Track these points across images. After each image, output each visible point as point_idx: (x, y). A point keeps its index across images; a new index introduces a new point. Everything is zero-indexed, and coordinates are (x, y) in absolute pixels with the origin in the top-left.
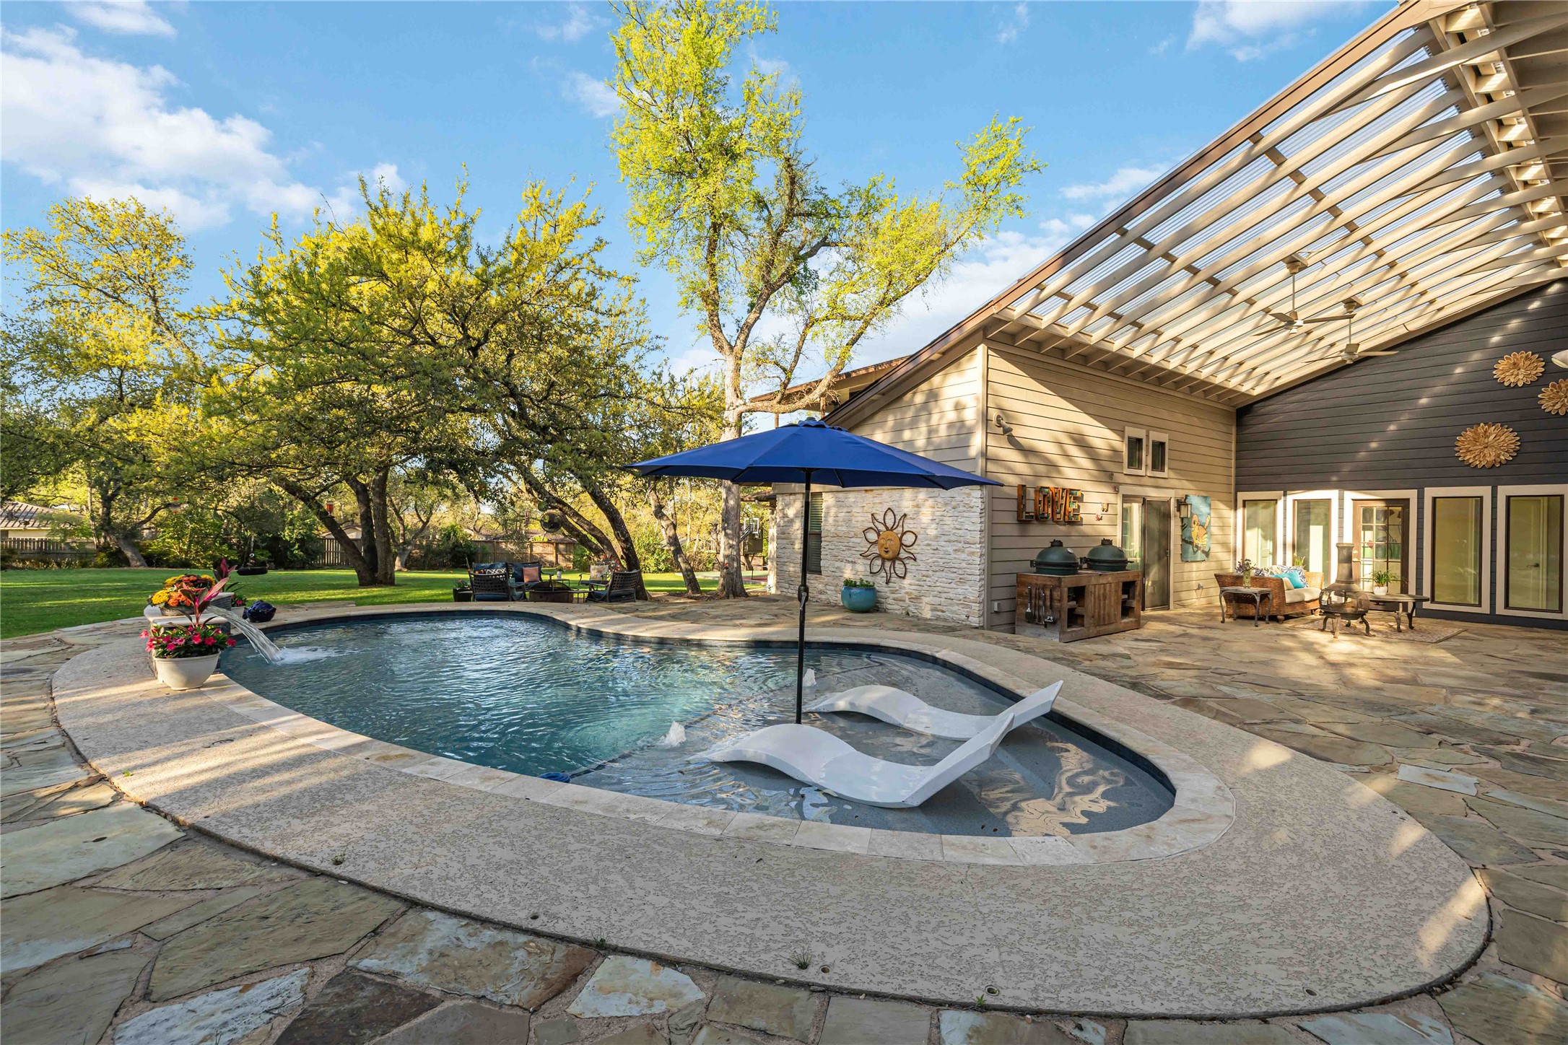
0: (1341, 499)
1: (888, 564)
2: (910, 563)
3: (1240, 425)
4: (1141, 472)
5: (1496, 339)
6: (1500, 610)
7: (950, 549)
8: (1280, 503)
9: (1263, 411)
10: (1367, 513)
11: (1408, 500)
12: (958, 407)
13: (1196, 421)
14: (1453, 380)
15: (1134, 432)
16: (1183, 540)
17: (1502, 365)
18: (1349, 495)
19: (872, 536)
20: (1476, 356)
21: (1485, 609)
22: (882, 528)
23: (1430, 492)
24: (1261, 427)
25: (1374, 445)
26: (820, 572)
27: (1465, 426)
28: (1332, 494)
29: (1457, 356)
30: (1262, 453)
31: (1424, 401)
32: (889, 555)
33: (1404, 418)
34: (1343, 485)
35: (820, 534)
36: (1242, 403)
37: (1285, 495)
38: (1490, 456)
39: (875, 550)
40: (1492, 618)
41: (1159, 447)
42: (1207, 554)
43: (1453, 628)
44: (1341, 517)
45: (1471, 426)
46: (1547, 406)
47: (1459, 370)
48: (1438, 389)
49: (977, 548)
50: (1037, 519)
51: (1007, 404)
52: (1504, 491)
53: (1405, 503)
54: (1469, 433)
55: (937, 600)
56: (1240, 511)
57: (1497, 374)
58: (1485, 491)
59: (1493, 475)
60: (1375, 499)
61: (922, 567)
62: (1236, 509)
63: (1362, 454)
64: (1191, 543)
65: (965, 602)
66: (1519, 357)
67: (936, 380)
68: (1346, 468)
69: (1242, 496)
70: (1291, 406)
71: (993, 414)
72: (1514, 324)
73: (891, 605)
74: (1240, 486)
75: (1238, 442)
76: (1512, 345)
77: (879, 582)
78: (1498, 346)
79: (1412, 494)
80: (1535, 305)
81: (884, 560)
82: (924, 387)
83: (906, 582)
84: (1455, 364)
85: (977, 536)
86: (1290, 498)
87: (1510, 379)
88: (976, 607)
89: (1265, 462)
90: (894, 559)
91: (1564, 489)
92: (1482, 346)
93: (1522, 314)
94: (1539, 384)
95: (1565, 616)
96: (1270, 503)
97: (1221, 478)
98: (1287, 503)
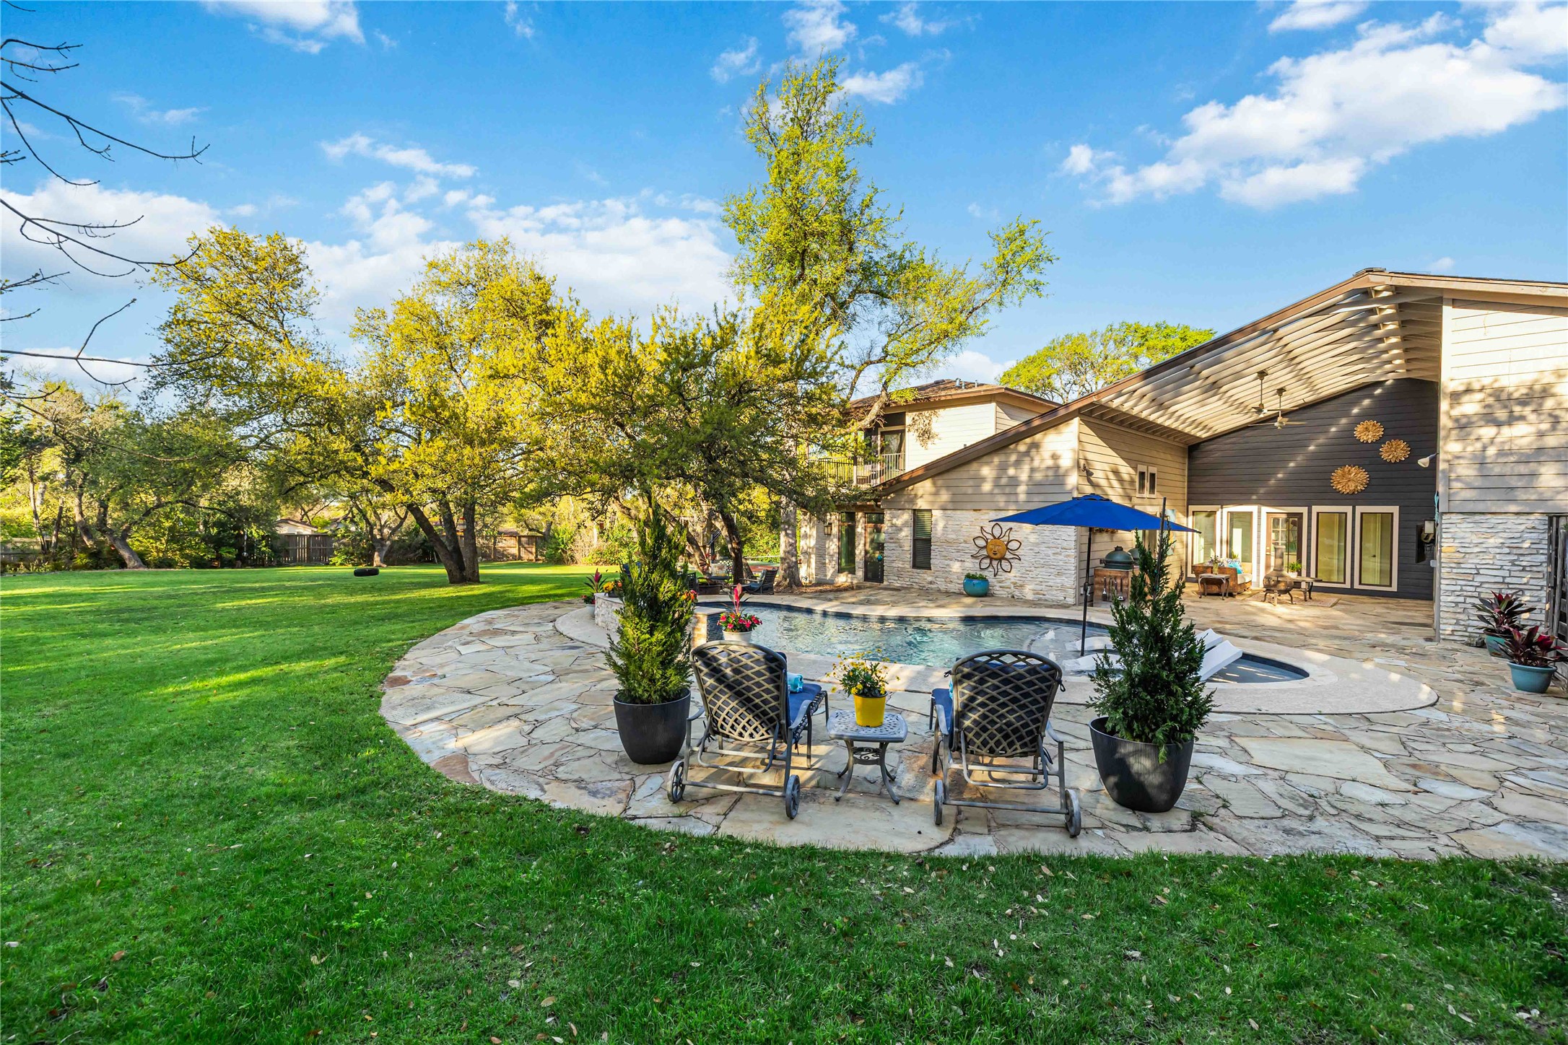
0: (1259, 512)
1: (995, 563)
2: (1015, 563)
3: (1191, 458)
4: (1144, 495)
5: (1355, 411)
6: (1357, 586)
7: (1050, 552)
8: (1218, 514)
9: (1206, 448)
10: (1276, 521)
11: (1302, 514)
12: (1055, 457)
13: (1169, 457)
14: (1330, 435)
15: (1142, 468)
17: (1359, 428)
18: (1265, 509)
19: (981, 543)
20: (1344, 421)
21: (1348, 585)
22: (989, 537)
23: (1316, 509)
24: (1205, 460)
25: (1280, 476)
26: (930, 568)
27: (1337, 466)
28: (1253, 508)
29: (1333, 420)
30: (1207, 478)
31: (1312, 448)
32: (998, 556)
33: (1300, 458)
34: (1261, 502)
35: (929, 540)
36: (1194, 443)
37: (1221, 508)
38: (1352, 486)
39: (984, 552)
40: (1352, 591)
41: (1153, 475)
43: (1333, 598)
44: (1259, 525)
45: (1341, 466)
46: (1385, 456)
47: (1333, 429)
48: (1321, 441)
49: (1073, 553)
51: (1090, 456)
52: (1359, 509)
53: (1300, 515)
54: (1339, 471)
55: (1039, 587)
56: (1191, 519)
57: (1356, 434)
58: (1348, 509)
59: (1354, 499)
60: (1281, 512)
61: (1026, 564)
62: (1188, 518)
63: (1272, 482)
65: (1063, 588)
66: (1369, 423)
67: (1038, 437)
68: (1262, 491)
69: (1192, 508)
70: (1227, 446)
71: (1082, 462)
72: (1366, 402)
73: (997, 589)
74: (1190, 501)
75: (1189, 469)
76: (1364, 416)
77: (989, 574)
78: (1358, 416)
79: (1304, 510)
80: (1378, 391)
81: (991, 559)
82: (1028, 440)
83: (1011, 574)
84: (1331, 425)
85: (1072, 544)
86: (1225, 510)
87: (1364, 438)
88: (1072, 591)
89: (1207, 485)
90: (1002, 558)
91: (1395, 510)
92: (1347, 415)
93: (1371, 396)
94: (1380, 442)
95: (1394, 588)
96: (1211, 514)
97: (1180, 496)
98: (1223, 514)
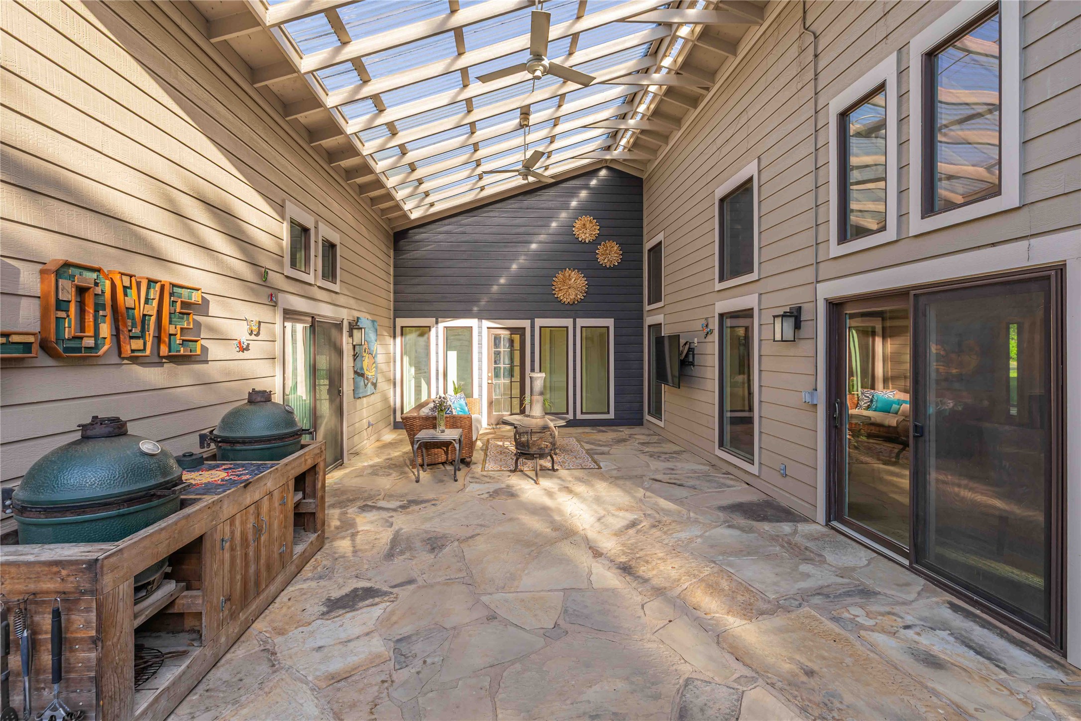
0: (480, 327)
3: (397, 249)
4: (310, 278)
5: (574, 204)
6: (579, 416)
8: (433, 330)
9: (418, 237)
10: (497, 340)
11: (524, 328)
15: (300, 216)
16: (356, 372)
17: (578, 224)
18: (486, 323)
20: (564, 215)
21: (571, 415)
23: (539, 322)
24: (415, 254)
25: (503, 280)
27: (558, 270)
28: (474, 323)
29: (553, 212)
30: (417, 280)
31: (534, 246)
33: (522, 260)
34: (482, 314)
36: (401, 226)
37: (437, 323)
38: (572, 294)
40: (575, 423)
41: (329, 248)
42: (375, 385)
44: (479, 346)
45: (561, 269)
46: (600, 259)
47: (554, 224)
48: (542, 237)
50: (46, 347)
52: (580, 323)
53: (521, 331)
54: (561, 276)
56: (398, 340)
57: (576, 231)
58: (568, 322)
59: (573, 310)
60: (503, 327)
62: (394, 337)
63: (495, 288)
64: (362, 375)
66: (586, 219)
68: (483, 300)
69: (401, 322)
70: (441, 237)
72: (583, 194)
74: (399, 312)
76: (582, 210)
78: (576, 209)
79: (526, 324)
80: (594, 182)
84: (552, 218)
86: (441, 326)
87: (582, 236)
89: (420, 289)
91: (610, 322)
92: (566, 207)
93: (586, 187)
94: (596, 242)
95: (611, 416)
96: (424, 331)
97: (384, 303)
98: (438, 332)
